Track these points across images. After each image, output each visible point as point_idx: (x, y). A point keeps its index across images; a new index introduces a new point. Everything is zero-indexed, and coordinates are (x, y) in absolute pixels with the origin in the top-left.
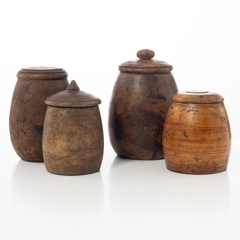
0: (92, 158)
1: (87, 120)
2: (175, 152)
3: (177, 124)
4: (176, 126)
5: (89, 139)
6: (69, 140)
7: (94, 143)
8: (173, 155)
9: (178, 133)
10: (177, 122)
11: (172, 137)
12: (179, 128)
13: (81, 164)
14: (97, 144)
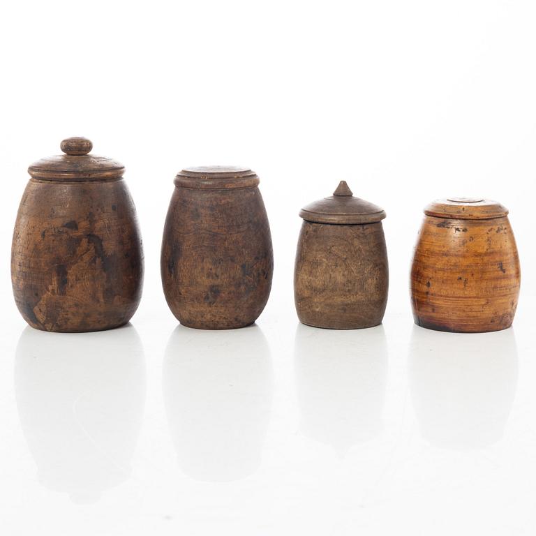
0: (346, 305)
1: (340, 245)
2: (488, 300)
3: (486, 254)
4: (486, 259)
5: (341, 274)
6: (311, 272)
7: (349, 281)
8: (481, 305)
9: (491, 268)
10: (485, 250)
11: (481, 277)
12: (492, 260)
13: (327, 311)
14: (356, 285)
